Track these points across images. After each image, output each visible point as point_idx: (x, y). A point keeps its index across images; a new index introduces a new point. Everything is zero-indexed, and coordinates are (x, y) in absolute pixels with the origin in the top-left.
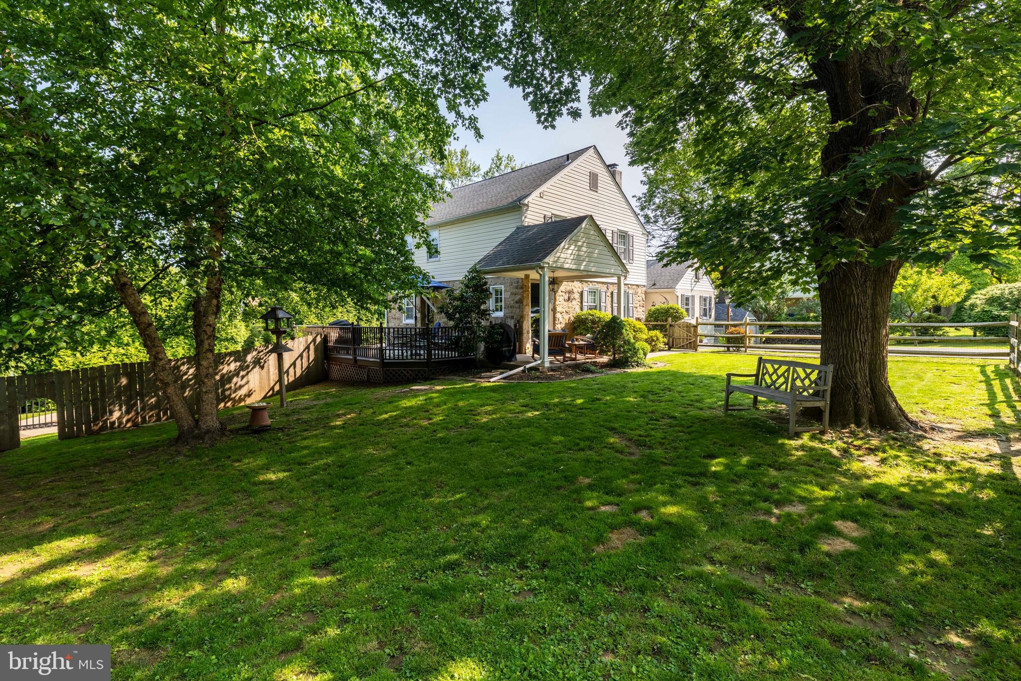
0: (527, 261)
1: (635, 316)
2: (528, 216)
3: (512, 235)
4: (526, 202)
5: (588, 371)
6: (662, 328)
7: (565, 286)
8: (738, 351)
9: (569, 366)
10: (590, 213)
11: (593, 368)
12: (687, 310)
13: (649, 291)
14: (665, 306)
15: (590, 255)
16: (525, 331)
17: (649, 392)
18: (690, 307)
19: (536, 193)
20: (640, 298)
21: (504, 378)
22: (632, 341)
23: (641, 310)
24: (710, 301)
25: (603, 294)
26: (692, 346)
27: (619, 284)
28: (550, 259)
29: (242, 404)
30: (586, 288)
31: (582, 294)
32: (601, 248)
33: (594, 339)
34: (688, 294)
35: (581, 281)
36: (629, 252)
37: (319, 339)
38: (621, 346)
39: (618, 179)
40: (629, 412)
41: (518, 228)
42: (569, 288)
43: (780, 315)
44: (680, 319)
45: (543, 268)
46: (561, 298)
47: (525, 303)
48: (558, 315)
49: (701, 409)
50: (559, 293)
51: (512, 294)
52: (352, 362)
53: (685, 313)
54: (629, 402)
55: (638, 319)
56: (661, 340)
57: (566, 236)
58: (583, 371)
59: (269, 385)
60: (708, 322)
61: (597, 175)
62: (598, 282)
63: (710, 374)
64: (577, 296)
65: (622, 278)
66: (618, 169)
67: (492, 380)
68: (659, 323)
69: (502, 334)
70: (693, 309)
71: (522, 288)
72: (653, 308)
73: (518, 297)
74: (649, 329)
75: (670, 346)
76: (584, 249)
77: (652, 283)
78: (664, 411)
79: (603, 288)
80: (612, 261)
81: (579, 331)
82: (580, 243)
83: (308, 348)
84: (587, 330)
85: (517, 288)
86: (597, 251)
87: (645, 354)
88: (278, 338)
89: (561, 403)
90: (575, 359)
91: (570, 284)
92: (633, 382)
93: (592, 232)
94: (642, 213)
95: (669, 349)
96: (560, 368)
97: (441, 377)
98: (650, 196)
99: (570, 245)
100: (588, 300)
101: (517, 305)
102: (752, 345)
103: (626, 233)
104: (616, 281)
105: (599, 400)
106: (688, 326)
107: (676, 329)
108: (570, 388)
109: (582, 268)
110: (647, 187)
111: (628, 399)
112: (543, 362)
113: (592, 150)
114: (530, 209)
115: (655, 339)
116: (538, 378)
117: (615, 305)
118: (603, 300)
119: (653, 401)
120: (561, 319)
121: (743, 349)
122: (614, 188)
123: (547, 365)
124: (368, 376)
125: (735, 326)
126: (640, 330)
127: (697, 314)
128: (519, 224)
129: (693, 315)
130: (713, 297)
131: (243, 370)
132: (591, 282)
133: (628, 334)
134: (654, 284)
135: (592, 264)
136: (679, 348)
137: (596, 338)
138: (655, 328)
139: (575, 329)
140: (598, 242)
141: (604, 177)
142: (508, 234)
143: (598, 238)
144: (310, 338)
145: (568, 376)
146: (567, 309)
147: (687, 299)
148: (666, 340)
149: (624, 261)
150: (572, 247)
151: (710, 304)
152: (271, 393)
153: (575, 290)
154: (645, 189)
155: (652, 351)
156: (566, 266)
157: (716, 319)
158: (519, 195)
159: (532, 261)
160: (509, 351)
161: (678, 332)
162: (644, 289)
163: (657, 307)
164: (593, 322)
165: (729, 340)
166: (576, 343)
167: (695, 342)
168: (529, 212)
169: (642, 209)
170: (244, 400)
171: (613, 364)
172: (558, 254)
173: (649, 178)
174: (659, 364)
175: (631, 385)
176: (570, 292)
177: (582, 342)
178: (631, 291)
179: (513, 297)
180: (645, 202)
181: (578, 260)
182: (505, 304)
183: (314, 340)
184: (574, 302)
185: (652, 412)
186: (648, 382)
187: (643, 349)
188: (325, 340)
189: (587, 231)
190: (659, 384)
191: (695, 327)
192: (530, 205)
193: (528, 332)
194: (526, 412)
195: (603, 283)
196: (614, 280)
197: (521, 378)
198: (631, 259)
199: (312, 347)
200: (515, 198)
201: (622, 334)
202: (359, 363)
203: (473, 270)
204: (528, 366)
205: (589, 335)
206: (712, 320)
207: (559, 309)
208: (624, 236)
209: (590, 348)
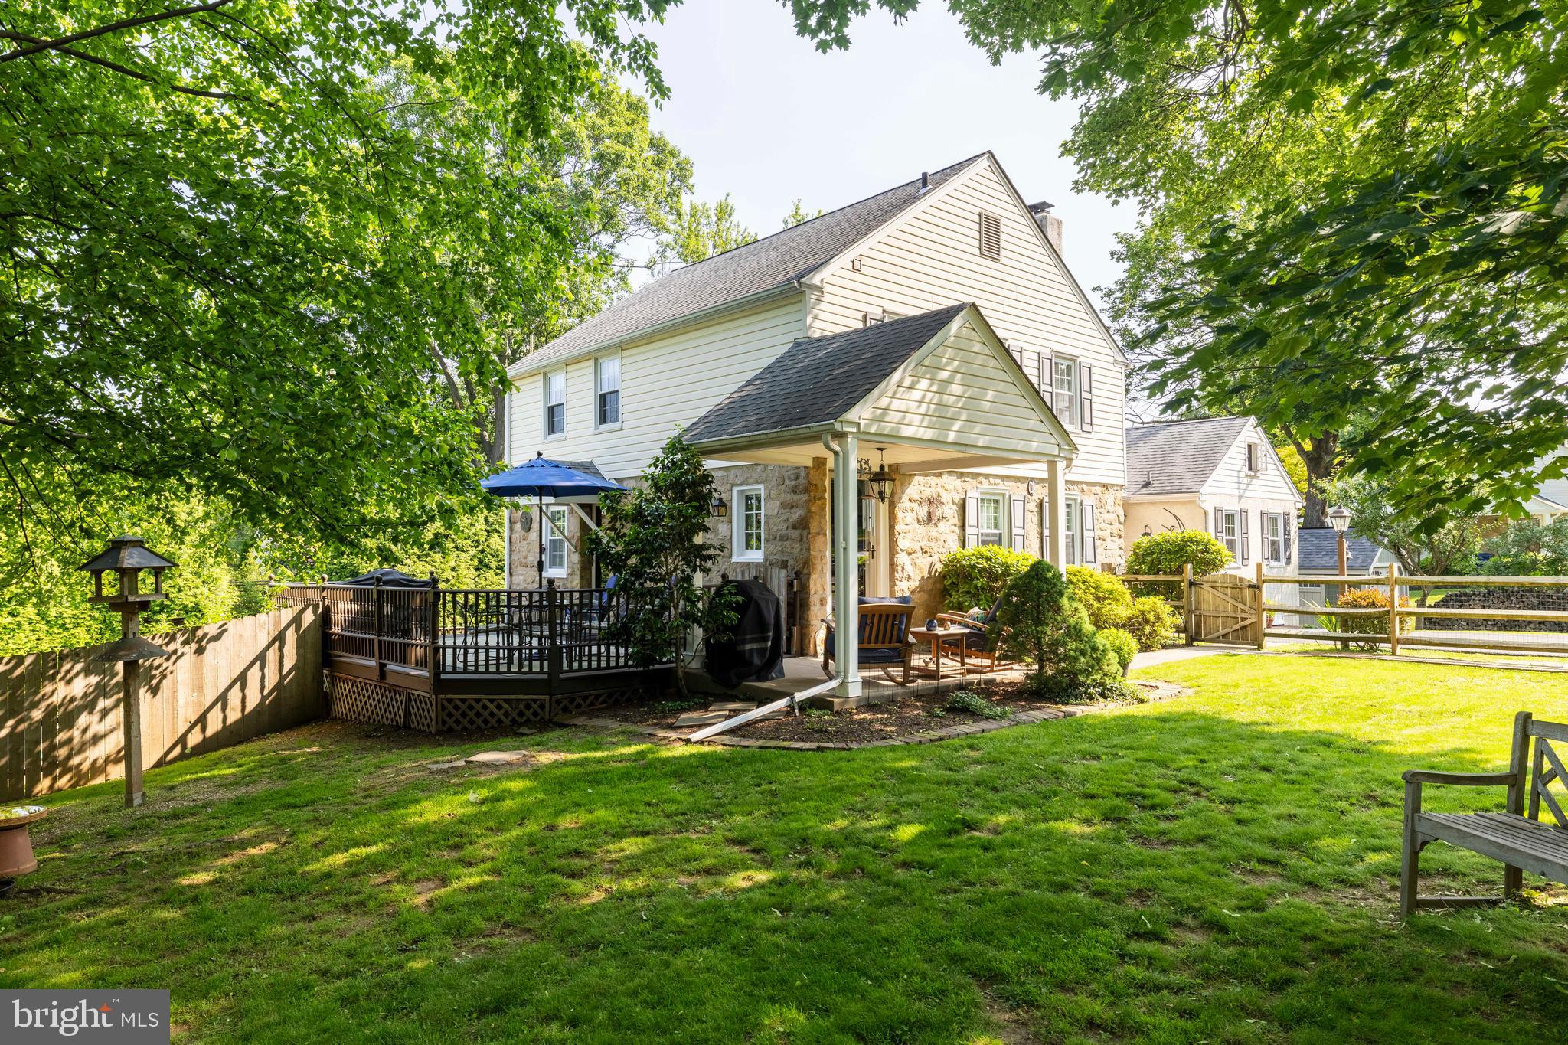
0: (802, 419)
1: (1101, 559)
2: (822, 315)
3: (780, 360)
4: (816, 280)
5: (964, 711)
6: (1170, 591)
7: (918, 487)
8: (1372, 650)
9: (918, 695)
10: (968, 300)
11: (979, 702)
12: (1231, 545)
13: (1135, 499)
14: (1176, 535)
15: (972, 402)
16: (814, 599)
17: (1131, 796)
18: (1238, 536)
19: (844, 260)
20: (1112, 517)
21: (731, 732)
22: (1088, 627)
23: (1114, 544)
24: (1286, 523)
25: (1019, 506)
26: (1248, 636)
27: (1052, 482)
28: (861, 413)
29: (100, 780)
30: (973, 491)
31: (963, 507)
32: (1001, 386)
33: (991, 619)
34: (1232, 505)
35: (962, 475)
36: (1081, 406)
37: (309, 617)
38: (1057, 643)
39: (1051, 235)
40: (1063, 887)
41: (797, 344)
42: (928, 492)
43: (1466, 557)
44: (1215, 567)
45: (842, 436)
46: (910, 517)
47: (814, 529)
48: (902, 559)
49: (1312, 885)
50: (904, 504)
51: (783, 505)
52: (376, 676)
53: (1226, 553)
54: (1064, 839)
55: (1109, 568)
56: (1168, 620)
57: (908, 355)
58: (952, 710)
59: (174, 731)
60: (1281, 575)
61: (998, 221)
62: (1004, 478)
63: (1312, 726)
64: (951, 511)
65: (1061, 465)
66: (1053, 213)
67: (696, 736)
68: (1161, 577)
69: (739, 608)
70: (1246, 541)
71: (806, 491)
72: (1145, 540)
73: (796, 515)
74: (1137, 593)
75: (1192, 636)
76: (956, 389)
77: (1142, 481)
78: (1181, 893)
79: (1018, 491)
80: (1034, 420)
81: (955, 597)
82: (944, 375)
83: (280, 638)
84: (975, 596)
85: (794, 491)
86: (990, 395)
87: (1124, 664)
88: (125, 622)
89: (849, 837)
90: (934, 675)
91: (933, 480)
92: (1087, 755)
93: (977, 348)
94: (1115, 326)
95: (1189, 643)
96: (891, 700)
97: (581, 721)
98: (1134, 285)
99: (917, 377)
100: (980, 522)
101: (796, 533)
102: (1405, 635)
103: (1073, 359)
104: (1045, 475)
105: (969, 826)
106: (1237, 586)
107: (1206, 592)
108: (898, 774)
109: (951, 437)
110: (1127, 264)
111: (1061, 826)
112: (844, 685)
113: (984, 163)
114: (827, 297)
115: (1151, 617)
116: (821, 732)
117: (1046, 532)
118: (1018, 521)
119: (1142, 839)
120: (909, 569)
121: (1385, 646)
122: (1041, 253)
123: (855, 691)
124: (408, 713)
125: (1357, 585)
126: (1110, 596)
127: (1255, 556)
128: (799, 335)
129: (1245, 558)
130: (1294, 513)
131: (106, 696)
132: (987, 476)
133: (1076, 611)
134: (1148, 484)
135: (978, 428)
136: (1217, 640)
137: (993, 619)
138: (1151, 589)
139: (945, 592)
140: (992, 373)
141: (1016, 229)
142: (772, 360)
143: (992, 363)
144: (287, 615)
145: (907, 725)
146: (925, 544)
147: (1230, 518)
148: (1179, 620)
149: (1068, 427)
150: (924, 384)
151: (1287, 531)
152: (177, 750)
153: (945, 497)
154: (1120, 271)
155: (1145, 648)
156: (907, 431)
157: (1301, 567)
158: (802, 267)
159: (816, 418)
160: (762, 651)
161: (1211, 600)
162: (1122, 494)
163: (1156, 537)
164: (993, 576)
165: (1346, 622)
166: (940, 631)
167: (1256, 625)
168: (823, 306)
169: (1117, 316)
170: (102, 770)
171: (1038, 691)
172: (884, 402)
173: (1129, 246)
174: (1164, 690)
175: (1077, 768)
176: (933, 501)
177: (955, 629)
178: (1088, 500)
179: (786, 513)
180: (1123, 300)
181: (940, 416)
182: (768, 530)
183: (297, 620)
184: (942, 525)
185: (1141, 894)
186: (1130, 758)
187: (1118, 650)
188: (325, 619)
189: (964, 344)
190: (1162, 764)
191: (1257, 587)
192: (827, 288)
193: (823, 602)
194: (735, 866)
195: (1018, 479)
196: (1040, 470)
197: (777, 732)
198: (1086, 422)
199: (291, 637)
200: (792, 274)
201: (1059, 610)
202: (390, 679)
203: (675, 446)
204: (800, 696)
205: (976, 610)
206: (1292, 571)
207: (903, 543)
208: (1069, 368)
209: (978, 642)
